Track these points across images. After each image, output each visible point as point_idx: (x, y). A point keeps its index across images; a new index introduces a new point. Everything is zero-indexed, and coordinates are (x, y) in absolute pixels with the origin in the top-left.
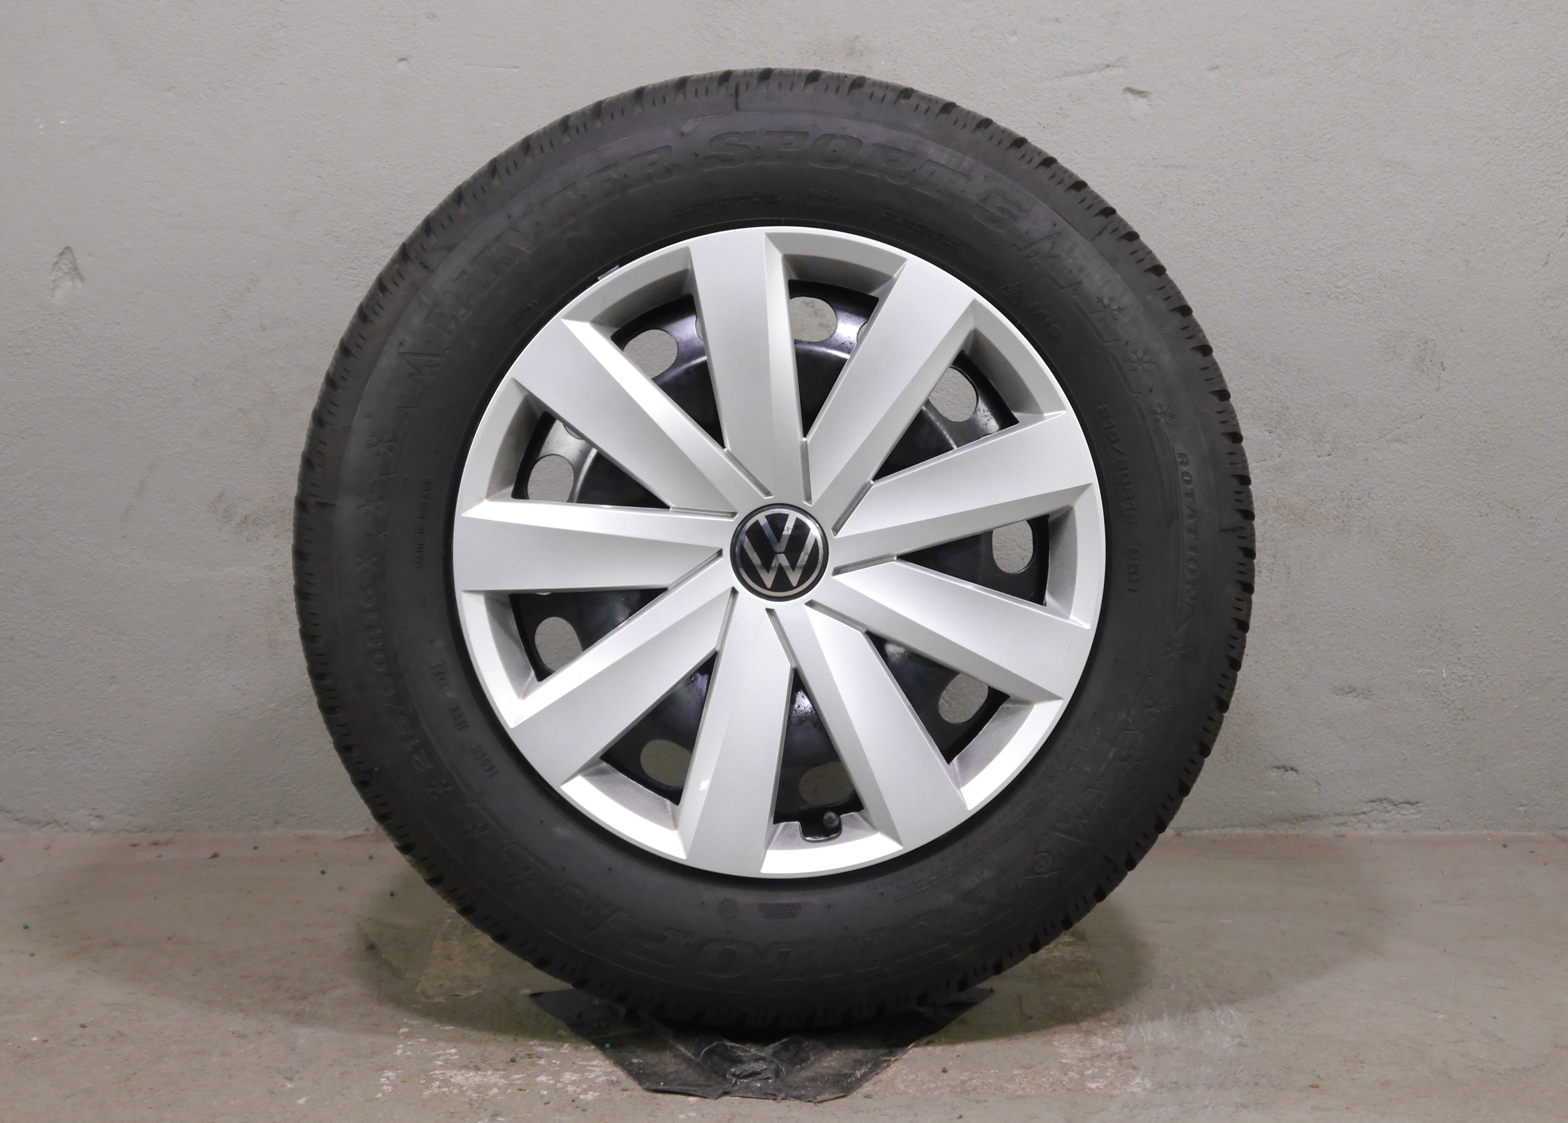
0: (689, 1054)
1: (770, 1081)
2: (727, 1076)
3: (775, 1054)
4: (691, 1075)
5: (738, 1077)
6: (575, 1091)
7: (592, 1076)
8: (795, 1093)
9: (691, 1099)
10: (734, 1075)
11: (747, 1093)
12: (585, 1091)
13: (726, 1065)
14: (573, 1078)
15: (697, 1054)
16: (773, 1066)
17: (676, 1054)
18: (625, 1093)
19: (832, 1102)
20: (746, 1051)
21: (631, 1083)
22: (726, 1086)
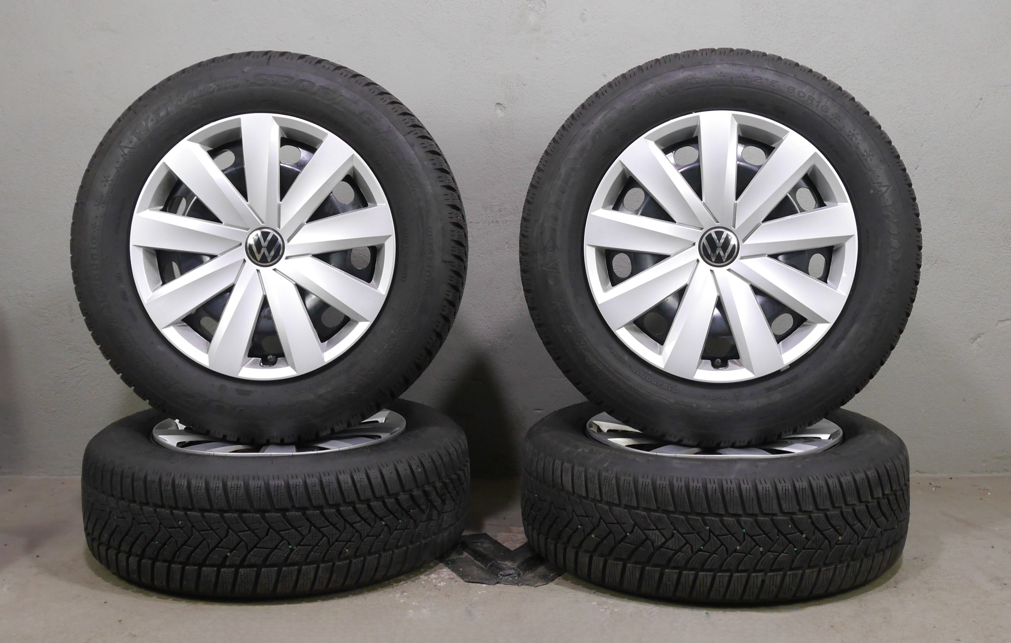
0: (483, 566)
1: (516, 578)
2: (499, 575)
3: (518, 567)
4: (483, 575)
5: (503, 576)
6: (436, 582)
7: (443, 576)
8: (527, 583)
9: (484, 585)
10: (501, 575)
11: (507, 583)
12: (440, 582)
13: (498, 571)
14: (435, 577)
15: (486, 566)
16: (517, 572)
17: (478, 567)
18: (457, 583)
19: (542, 586)
20: (506, 565)
21: (459, 579)
22: (498, 579)
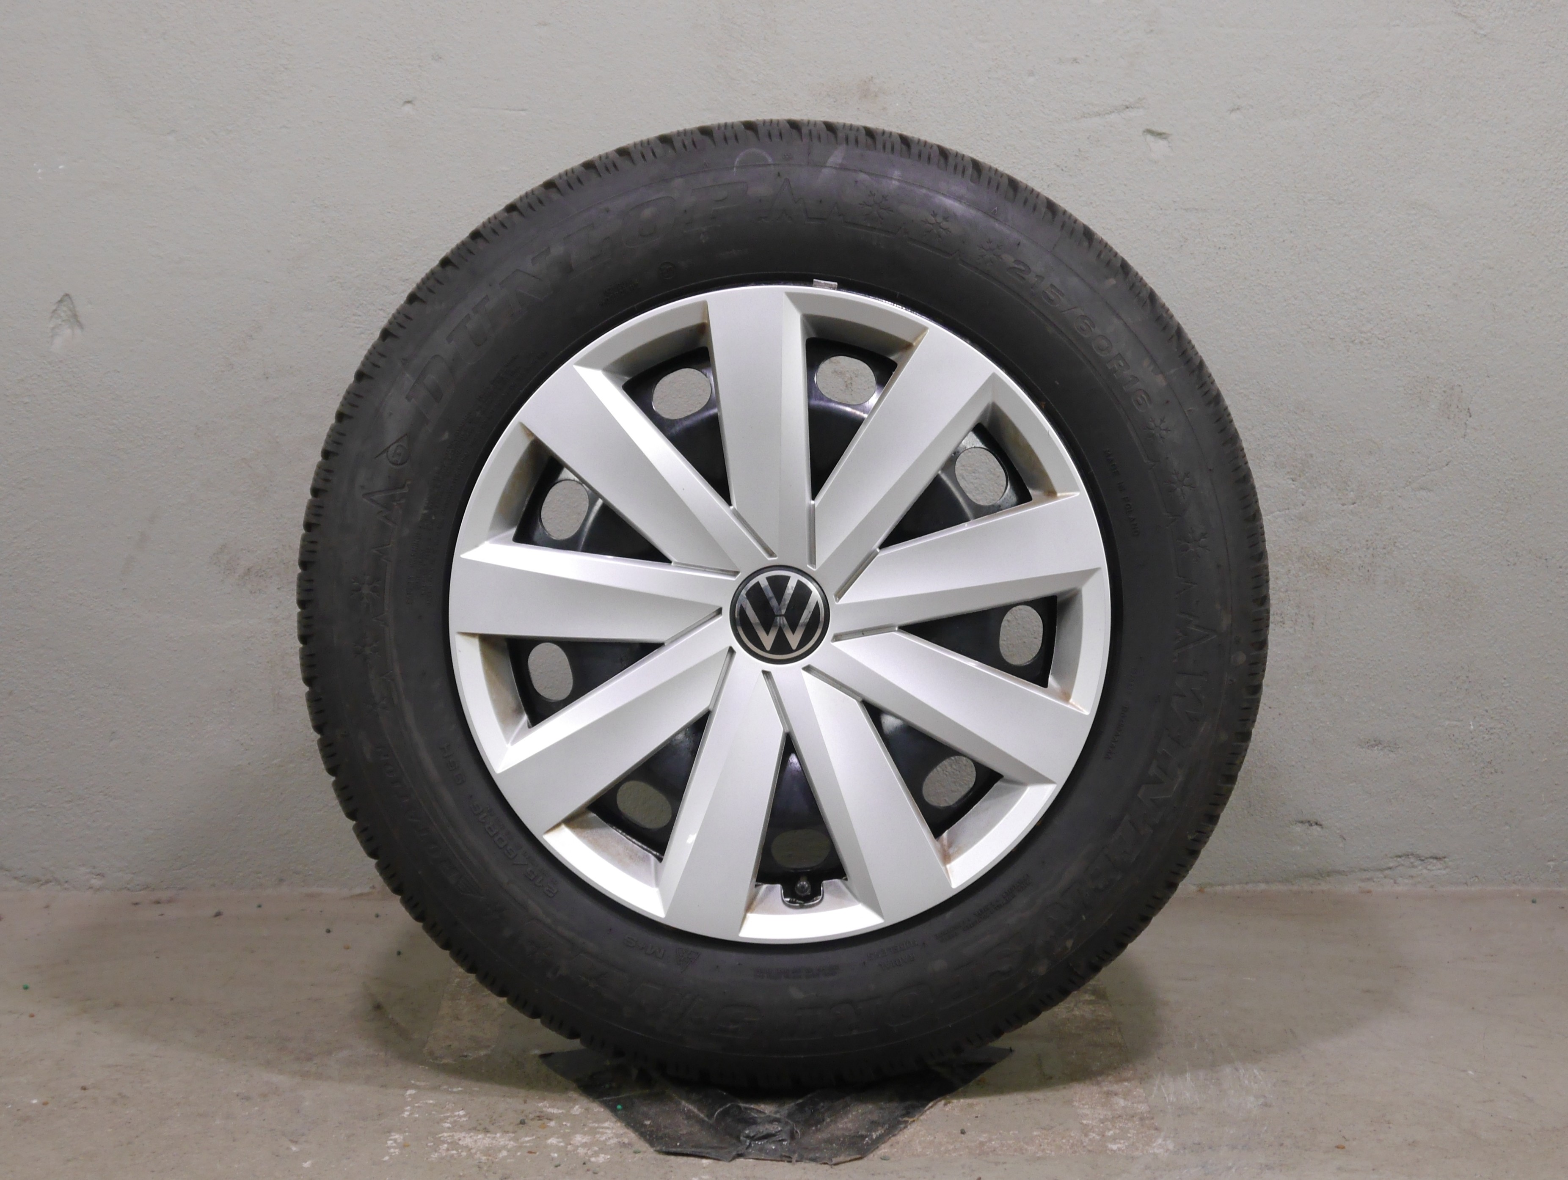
0: (702, 1116)
1: (785, 1143)
2: (742, 1138)
3: (790, 1115)
4: (704, 1137)
5: (752, 1138)
6: (586, 1154)
7: (603, 1138)
8: (811, 1155)
9: (705, 1161)
10: (748, 1137)
11: (762, 1156)
12: (596, 1154)
13: (740, 1127)
14: (584, 1141)
15: (710, 1116)
16: (788, 1128)
17: (689, 1116)
18: (637, 1155)
19: (848, 1164)
20: (761, 1112)
21: (642, 1145)
22: (740, 1148)
